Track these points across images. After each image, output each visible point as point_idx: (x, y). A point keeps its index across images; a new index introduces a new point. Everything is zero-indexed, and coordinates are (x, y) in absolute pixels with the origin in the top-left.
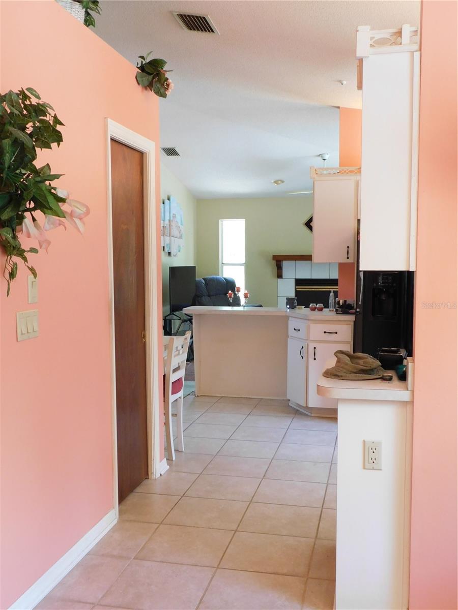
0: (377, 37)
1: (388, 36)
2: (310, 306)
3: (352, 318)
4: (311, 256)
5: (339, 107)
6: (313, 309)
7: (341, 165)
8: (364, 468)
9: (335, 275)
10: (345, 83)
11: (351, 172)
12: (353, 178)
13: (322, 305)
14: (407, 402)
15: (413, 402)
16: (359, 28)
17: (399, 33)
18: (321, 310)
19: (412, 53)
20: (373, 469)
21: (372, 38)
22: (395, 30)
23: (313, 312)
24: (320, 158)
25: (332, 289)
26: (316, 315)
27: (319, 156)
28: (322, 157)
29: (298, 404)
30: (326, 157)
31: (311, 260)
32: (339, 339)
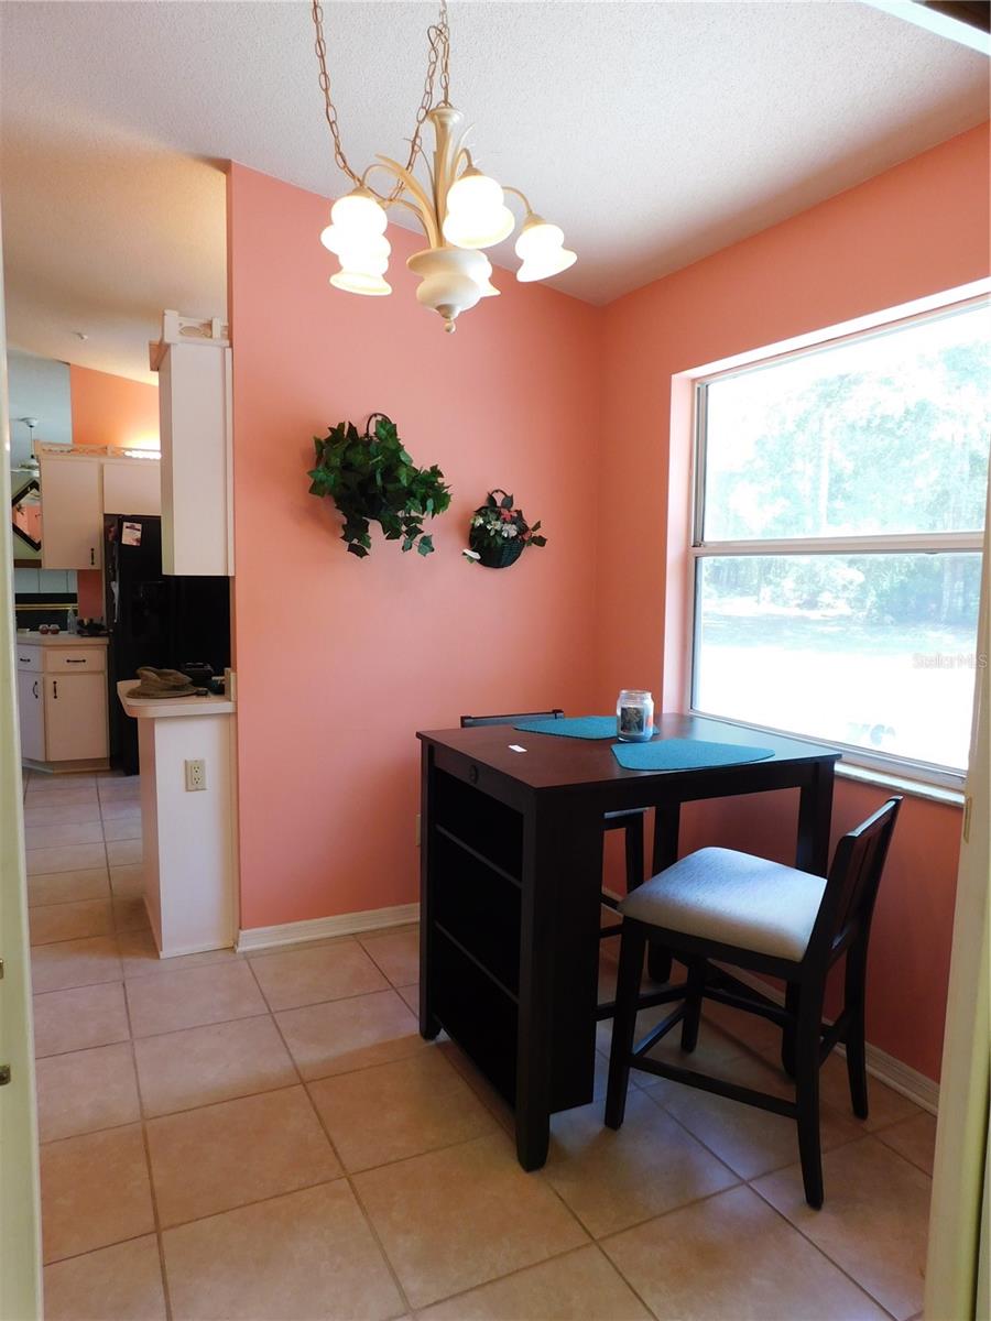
0: (185, 325)
1: (196, 325)
2: (41, 627)
3: (105, 641)
4: (40, 561)
5: (68, 364)
6: (45, 632)
7: (74, 442)
8: (188, 790)
9: (73, 589)
10: (85, 337)
11: (93, 451)
12: (96, 460)
13: (57, 627)
14: (230, 714)
15: (236, 714)
16: (166, 312)
17: (209, 325)
18: (55, 632)
19: (224, 349)
20: (197, 790)
21: (181, 324)
22: (203, 321)
23: (45, 636)
24: (23, 424)
25: (70, 607)
26: (49, 638)
27: (23, 420)
28: (28, 423)
29: (31, 760)
30: (34, 423)
31: (40, 566)
32: (85, 669)
